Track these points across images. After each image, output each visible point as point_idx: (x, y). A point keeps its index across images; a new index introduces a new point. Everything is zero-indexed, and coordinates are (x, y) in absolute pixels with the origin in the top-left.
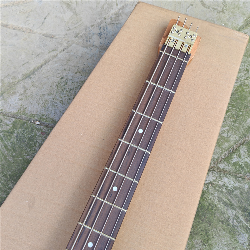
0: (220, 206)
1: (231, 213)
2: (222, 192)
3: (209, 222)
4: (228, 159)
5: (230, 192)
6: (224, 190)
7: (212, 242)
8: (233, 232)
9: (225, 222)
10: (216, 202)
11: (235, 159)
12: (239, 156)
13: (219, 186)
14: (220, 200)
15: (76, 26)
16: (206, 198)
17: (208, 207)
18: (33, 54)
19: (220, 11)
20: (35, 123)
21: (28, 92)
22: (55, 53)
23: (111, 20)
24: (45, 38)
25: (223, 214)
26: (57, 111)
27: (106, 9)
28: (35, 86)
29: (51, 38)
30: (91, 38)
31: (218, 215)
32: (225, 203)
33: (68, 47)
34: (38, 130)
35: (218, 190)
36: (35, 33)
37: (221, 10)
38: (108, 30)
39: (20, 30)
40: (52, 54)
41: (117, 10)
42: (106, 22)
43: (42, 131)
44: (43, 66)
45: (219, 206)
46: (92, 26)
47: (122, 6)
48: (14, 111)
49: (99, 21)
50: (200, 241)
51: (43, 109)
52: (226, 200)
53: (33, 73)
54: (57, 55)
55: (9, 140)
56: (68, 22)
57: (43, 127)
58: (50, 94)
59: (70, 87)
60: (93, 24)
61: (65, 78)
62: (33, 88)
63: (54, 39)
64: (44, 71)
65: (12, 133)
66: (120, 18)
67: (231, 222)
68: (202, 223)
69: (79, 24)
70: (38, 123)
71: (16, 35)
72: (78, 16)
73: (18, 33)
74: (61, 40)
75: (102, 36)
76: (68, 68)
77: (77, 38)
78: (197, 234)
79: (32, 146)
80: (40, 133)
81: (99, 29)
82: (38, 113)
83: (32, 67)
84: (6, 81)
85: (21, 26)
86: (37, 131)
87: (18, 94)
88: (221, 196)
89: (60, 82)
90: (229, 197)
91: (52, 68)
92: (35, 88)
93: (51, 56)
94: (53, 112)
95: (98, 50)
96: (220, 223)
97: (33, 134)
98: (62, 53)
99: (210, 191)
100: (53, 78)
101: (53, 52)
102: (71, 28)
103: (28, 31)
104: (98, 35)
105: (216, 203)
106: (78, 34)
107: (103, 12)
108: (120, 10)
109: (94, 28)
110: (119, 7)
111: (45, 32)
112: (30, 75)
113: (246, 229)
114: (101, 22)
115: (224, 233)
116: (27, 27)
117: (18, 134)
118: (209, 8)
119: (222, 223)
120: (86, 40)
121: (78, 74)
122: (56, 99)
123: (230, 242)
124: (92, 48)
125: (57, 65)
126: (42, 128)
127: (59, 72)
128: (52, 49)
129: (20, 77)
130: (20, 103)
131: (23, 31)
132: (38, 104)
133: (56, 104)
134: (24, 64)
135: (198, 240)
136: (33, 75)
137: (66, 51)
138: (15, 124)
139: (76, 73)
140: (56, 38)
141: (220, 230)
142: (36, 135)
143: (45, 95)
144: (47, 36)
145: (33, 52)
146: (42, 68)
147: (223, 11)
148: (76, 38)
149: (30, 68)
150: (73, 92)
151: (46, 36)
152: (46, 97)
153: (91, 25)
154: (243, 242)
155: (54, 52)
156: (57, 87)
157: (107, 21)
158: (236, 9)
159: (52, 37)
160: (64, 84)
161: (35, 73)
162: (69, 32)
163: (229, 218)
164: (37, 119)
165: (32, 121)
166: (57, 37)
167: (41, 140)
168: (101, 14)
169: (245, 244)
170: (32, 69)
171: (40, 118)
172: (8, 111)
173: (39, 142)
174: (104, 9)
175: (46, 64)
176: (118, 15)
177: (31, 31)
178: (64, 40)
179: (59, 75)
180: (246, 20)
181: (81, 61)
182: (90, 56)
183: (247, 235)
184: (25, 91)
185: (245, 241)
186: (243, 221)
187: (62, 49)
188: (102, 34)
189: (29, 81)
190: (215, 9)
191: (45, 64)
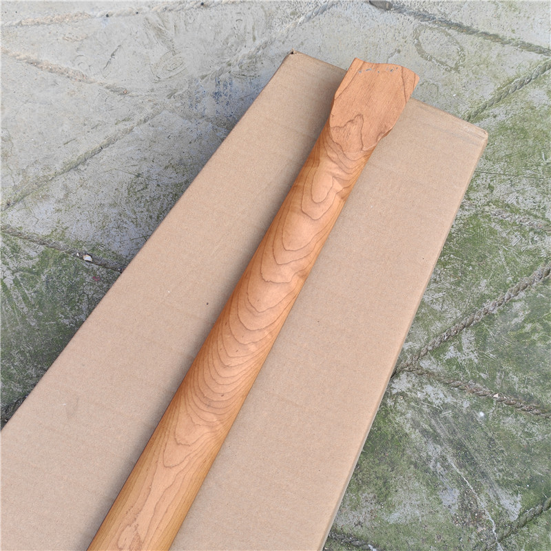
0: (415, 435)
1: (433, 450)
2: (421, 411)
3: (393, 465)
4: (438, 351)
5: (436, 412)
6: (425, 408)
7: (394, 499)
8: (433, 484)
9: (421, 466)
10: (407, 428)
11: (451, 353)
12: (459, 349)
13: (417, 401)
14: (416, 425)
15: (172, 74)
16: (390, 421)
17: (393, 437)
18: (85, 125)
19: (451, 68)
20: (82, 258)
21: (73, 198)
22: (128, 125)
23: (241, 67)
24: (111, 93)
25: (419, 450)
26: (126, 238)
27: (233, 46)
28: (86, 187)
29: (121, 94)
30: (199, 102)
31: (408, 452)
32: (424, 432)
33: (154, 116)
34: (87, 271)
35: (413, 407)
36: (91, 83)
37: (453, 66)
38: (233, 89)
39: (62, 73)
40: (122, 126)
41: (253, 49)
42: (230, 72)
43: (95, 273)
44: (104, 149)
45: (413, 436)
46: (203, 77)
47: (263, 41)
48: (43, 232)
49: (217, 68)
50: (372, 495)
51: (99, 233)
52: (426, 427)
53: (84, 161)
54: (131, 130)
55: (33, 287)
56: (157, 65)
57: (97, 266)
58: (114, 205)
59: (152, 195)
60: (204, 73)
61: (145, 175)
62: (81, 191)
63: (128, 98)
64: (105, 158)
65: (38, 274)
66: (259, 65)
67: (431, 466)
68: (379, 465)
69: (178, 71)
70: (88, 258)
71: (55, 83)
72: (176, 56)
73: (59, 80)
74: (141, 101)
75: (221, 99)
76: (152, 157)
77: (172, 99)
78: (368, 483)
79: (75, 302)
80: (90, 277)
81: (217, 85)
82: (89, 239)
83: (83, 149)
84: (32, 172)
85: (65, 66)
86: (85, 274)
87: (52, 200)
88: (418, 419)
89: (135, 183)
90: (433, 422)
91: (121, 155)
92: (86, 191)
93: (119, 130)
94: (118, 239)
95: (211, 125)
96: (412, 466)
97: (78, 279)
98: (142, 126)
99: (399, 408)
100: (121, 173)
101: (124, 123)
102: (162, 78)
103: (78, 78)
104: (214, 97)
105: (408, 431)
106: (176, 90)
107: (226, 51)
108: (259, 49)
109: (206, 82)
110: (258, 43)
111: (110, 82)
112: (79, 165)
113: (458, 481)
114: (222, 71)
115: (417, 484)
116: (76, 68)
117: (50, 276)
118: (430, 60)
119: (416, 466)
120: (189, 103)
121: (170, 170)
122: (126, 215)
123: (426, 502)
124: (200, 121)
125: (130, 148)
126: (95, 269)
127: (133, 162)
128: (124, 118)
129: (58, 167)
130: (56, 216)
131: (69, 77)
132: (91, 222)
133: (125, 225)
134: (67, 143)
135: (368, 494)
136: (84, 165)
137: (149, 122)
138: (44, 256)
139: (166, 168)
140: (132, 97)
141: (410, 478)
142: (83, 280)
143: (104, 205)
144: (114, 90)
145: (86, 119)
146: (102, 153)
147: (456, 69)
148: (170, 98)
149: (78, 151)
150: (159, 204)
151: (112, 91)
152: (106, 210)
153: (201, 75)
154: (450, 503)
155: (127, 123)
156: (129, 191)
157: (232, 69)
158: (482, 66)
159: (124, 93)
160: (142, 187)
161: (88, 161)
162: (158, 85)
163: (429, 459)
164: (86, 250)
165: (78, 255)
166: (134, 93)
167: (92, 292)
168: (223, 54)
169: (453, 507)
170: (81, 152)
171: (93, 250)
172: (32, 231)
173: (88, 295)
174: (229, 45)
175: (109, 145)
176: (254, 60)
177: (84, 79)
178: (147, 100)
179: (134, 169)
180: (498, 89)
181: (176, 145)
182: (195, 137)
183: (458, 491)
184: (66, 196)
185: (454, 502)
186: (454, 466)
187: (142, 118)
188: (221, 96)
189: (75, 176)
190: (442, 63)
191: (107, 145)
